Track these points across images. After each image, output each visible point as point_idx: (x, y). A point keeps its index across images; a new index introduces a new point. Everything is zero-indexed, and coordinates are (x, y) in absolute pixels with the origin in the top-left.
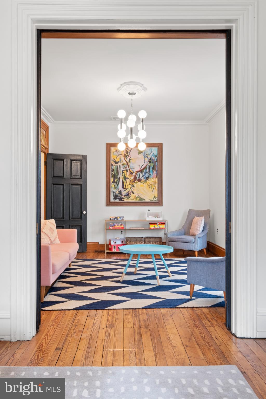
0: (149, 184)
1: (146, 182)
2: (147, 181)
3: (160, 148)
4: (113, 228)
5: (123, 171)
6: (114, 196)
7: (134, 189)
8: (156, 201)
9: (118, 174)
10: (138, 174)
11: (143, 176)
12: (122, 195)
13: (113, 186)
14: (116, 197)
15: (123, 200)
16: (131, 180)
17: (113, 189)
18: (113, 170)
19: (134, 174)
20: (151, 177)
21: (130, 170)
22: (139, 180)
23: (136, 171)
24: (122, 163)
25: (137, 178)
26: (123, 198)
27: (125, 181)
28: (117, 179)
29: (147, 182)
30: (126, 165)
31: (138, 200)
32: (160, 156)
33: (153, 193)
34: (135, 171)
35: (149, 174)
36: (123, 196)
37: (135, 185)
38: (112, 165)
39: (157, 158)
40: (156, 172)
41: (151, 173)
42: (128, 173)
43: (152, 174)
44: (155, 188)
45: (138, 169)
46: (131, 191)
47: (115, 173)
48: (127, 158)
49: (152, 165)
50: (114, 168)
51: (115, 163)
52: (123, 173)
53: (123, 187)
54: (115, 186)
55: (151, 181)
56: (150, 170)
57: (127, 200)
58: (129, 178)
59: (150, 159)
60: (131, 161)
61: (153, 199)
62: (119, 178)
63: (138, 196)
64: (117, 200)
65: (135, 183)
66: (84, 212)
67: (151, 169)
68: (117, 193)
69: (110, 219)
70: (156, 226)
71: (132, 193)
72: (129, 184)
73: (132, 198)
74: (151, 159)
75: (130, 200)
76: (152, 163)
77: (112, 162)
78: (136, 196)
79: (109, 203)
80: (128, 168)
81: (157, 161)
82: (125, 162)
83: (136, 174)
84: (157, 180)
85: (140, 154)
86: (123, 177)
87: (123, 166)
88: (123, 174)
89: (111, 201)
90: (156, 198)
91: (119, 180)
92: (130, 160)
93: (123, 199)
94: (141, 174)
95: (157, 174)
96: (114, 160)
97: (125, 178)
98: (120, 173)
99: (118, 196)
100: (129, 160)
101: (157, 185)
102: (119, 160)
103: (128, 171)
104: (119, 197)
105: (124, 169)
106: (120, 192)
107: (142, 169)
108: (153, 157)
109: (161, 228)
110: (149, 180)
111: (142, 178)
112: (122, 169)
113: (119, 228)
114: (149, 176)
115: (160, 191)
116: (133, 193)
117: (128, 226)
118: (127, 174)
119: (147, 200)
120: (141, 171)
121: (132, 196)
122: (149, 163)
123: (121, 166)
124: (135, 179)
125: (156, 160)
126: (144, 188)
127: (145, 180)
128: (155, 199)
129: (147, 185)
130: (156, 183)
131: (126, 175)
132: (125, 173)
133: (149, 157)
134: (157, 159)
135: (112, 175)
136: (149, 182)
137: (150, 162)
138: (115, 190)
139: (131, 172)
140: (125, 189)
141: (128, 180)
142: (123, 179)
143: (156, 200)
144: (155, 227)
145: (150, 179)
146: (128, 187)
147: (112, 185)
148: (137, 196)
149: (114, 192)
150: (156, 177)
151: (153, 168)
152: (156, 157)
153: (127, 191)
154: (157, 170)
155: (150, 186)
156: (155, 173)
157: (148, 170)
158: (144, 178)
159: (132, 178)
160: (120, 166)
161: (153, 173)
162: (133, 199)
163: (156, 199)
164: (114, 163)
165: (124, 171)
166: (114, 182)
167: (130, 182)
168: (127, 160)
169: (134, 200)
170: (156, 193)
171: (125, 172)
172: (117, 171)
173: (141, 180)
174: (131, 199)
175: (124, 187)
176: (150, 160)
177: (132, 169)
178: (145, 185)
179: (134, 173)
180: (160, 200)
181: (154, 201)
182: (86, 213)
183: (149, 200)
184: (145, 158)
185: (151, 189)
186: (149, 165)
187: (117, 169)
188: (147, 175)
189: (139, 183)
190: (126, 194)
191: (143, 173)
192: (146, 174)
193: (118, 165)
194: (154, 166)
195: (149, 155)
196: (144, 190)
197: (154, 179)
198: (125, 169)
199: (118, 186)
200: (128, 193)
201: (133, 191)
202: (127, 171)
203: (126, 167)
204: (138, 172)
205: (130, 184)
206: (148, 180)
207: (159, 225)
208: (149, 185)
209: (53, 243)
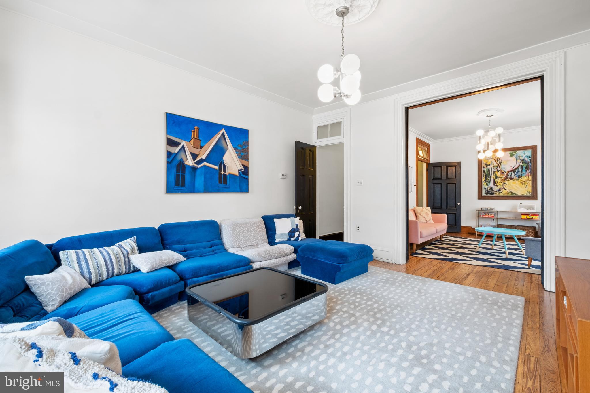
0: (521, 181)
1: (519, 180)
2: (520, 179)
3: (534, 150)
4: (483, 216)
5: (494, 171)
6: (485, 191)
7: (505, 186)
8: (530, 196)
9: (490, 174)
10: (510, 173)
11: (515, 175)
12: (493, 191)
13: (485, 184)
14: (487, 192)
15: (495, 195)
16: (503, 179)
17: (484, 185)
18: (484, 172)
19: (505, 174)
20: (524, 175)
21: (501, 170)
22: (511, 179)
23: (508, 171)
24: (493, 166)
25: (509, 177)
26: (495, 193)
27: (496, 180)
28: (488, 179)
29: (520, 180)
30: (497, 167)
31: (510, 195)
32: (534, 156)
33: (527, 189)
34: (506, 171)
35: (522, 173)
36: (494, 191)
37: (507, 182)
38: (484, 168)
39: (530, 159)
40: (529, 171)
41: (524, 172)
42: (499, 173)
43: (525, 173)
44: (528, 184)
45: (510, 169)
46: (502, 187)
47: (487, 173)
48: (498, 161)
49: (525, 165)
50: (485, 170)
51: (486, 166)
52: (494, 173)
53: (494, 184)
54: (486, 184)
55: (524, 179)
56: (523, 169)
57: (498, 194)
58: (500, 177)
59: (523, 160)
60: (502, 163)
61: (526, 194)
62: (491, 177)
63: (510, 191)
64: (489, 195)
65: (506, 181)
66: (459, 204)
67: (524, 168)
68: (489, 189)
69: (481, 209)
70: (528, 217)
71: (503, 190)
72: (501, 182)
73: (504, 193)
74: (524, 160)
75: (501, 195)
76: (525, 163)
77: (483, 165)
78: (507, 191)
79: (480, 197)
80: (499, 169)
81: (531, 162)
82: (496, 164)
83: (508, 173)
84: (530, 178)
85: (511, 157)
86: (494, 176)
87: (495, 168)
88: (495, 174)
89: (482, 196)
90: (529, 193)
91: (491, 179)
92: (501, 162)
93: (494, 194)
94: (513, 173)
95: (530, 173)
96: (486, 163)
97: (496, 177)
98: (491, 173)
99: (489, 192)
100: (500, 163)
101: (530, 182)
102: (490, 163)
103: (500, 171)
104: (490, 192)
105: (495, 170)
106: (492, 189)
107: (514, 169)
108: (526, 158)
109: (534, 219)
110: (522, 178)
111: (514, 177)
112: (493, 170)
113: (490, 217)
114: (521, 175)
115: (534, 187)
116: (504, 189)
117: (499, 216)
118: (499, 175)
119: (520, 194)
120: (514, 171)
121: (504, 192)
122: (521, 163)
123: (492, 168)
124: (507, 177)
125: (529, 161)
126: (516, 185)
127: (517, 178)
128: (528, 194)
129: (520, 182)
130: (530, 180)
131: (497, 175)
132: (497, 173)
133: (521, 158)
134: (531, 160)
135: (483, 175)
136: (522, 179)
137: (523, 163)
138: (486, 187)
139: (503, 172)
140: (496, 186)
141: (499, 178)
142: (495, 178)
143: (530, 195)
144: (527, 217)
145: (522, 177)
146: (500, 185)
147: (484, 183)
148: (509, 191)
149: (485, 189)
150: (529, 175)
151: (526, 168)
152: (530, 158)
153: (498, 188)
154: (531, 169)
155: (523, 183)
156: (528, 171)
157: (520, 170)
158: (516, 177)
159: (504, 177)
160: (491, 168)
161: (526, 172)
162: (505, 194)
163: (530, 194)
164: (485, 166)
165: (495, 171)
166: (485, 180)
167: (502, 180)
168: (498, 163)
169: (506, 195)
170: (529, 189)
171: (496, 172)
172: (488, 172)
173: (513, 178)
174: (503, 194)
175: (496, 184)
176: (523, 161)
177: (504, 170)
178: (517, 182)
179: (505, 172)
180: (535, 194)
181: (527, 196)
182: (461, 204)
183: (522, 195)
184: (517, 160)
185: (524, 185)
186: (522, 165)
187: (489, 170)
188: (519, 174)
189: (511, 181)
190: (498, 190)
191: (515, 173)
192: (519, 173)
193: (490, 167)
194: (527, 166)
195: (522, 157)
196: (516, 187)
197: (528, 177)
198: (496, 170)
199: (489, 183)
200: (499, 189)
201: (505, 187)
202: (498, 171)
203: (497, 168)
204: (510, 171)
205: (502, 182)
206: (520, 178)
207: (532, 216)
208: (521, 182)
209: (428, 222)
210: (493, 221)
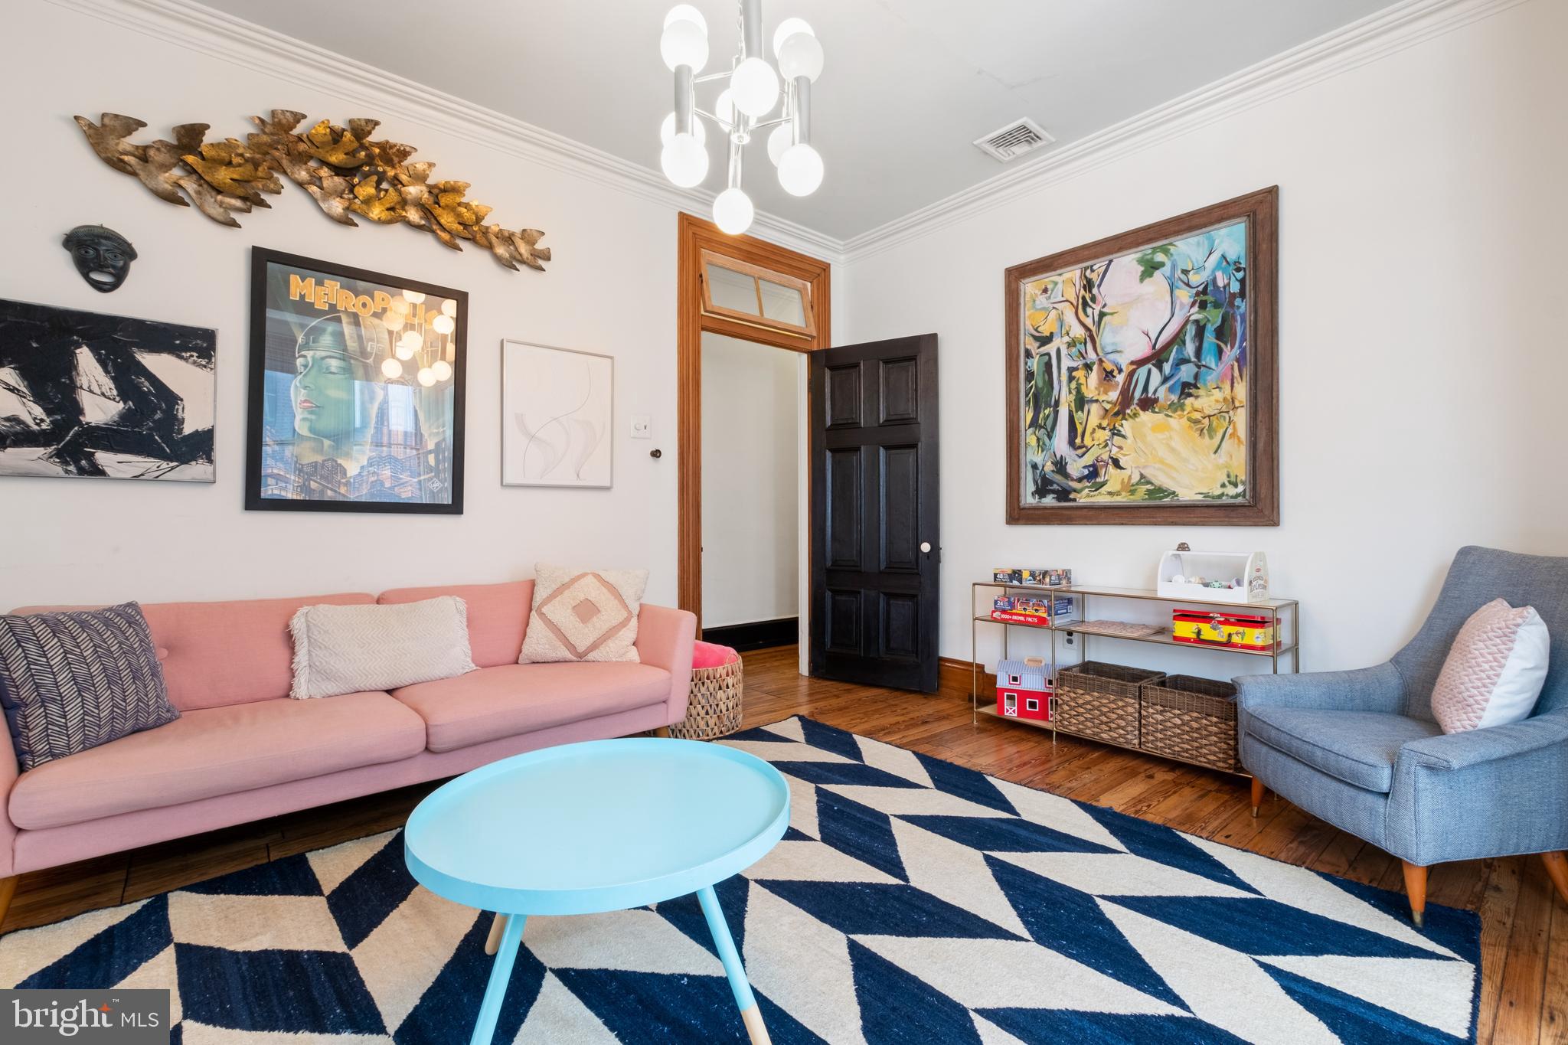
0: (1197, 416)
1: (1182, 407)
2: (1189, 401)
3: (1260, 217)
4: (1004, 616)
5: (1071, 370)
6: (1035, 482)
7: (1120, 448)
8: (1240, 500)
9: (1052, 388)
10: (1142, 372)
11: (1166, 380)
12: (1067, 476)
13: (1032, 440)
14: (1041, 491)
15: (1074, 500)
16: (1109, 407)
17: (1032, 454)
18: (1030, 376)
19: (1120, 379)
20: (1211, 379)
21: (1101, 361)
22: (1148, 404)
23: (1132, 363)
24: (1066, 339)
25: (1137, 394)
26: (1075, 491)
27: (1079, 416)
28: (1047, 412)
29: (1188, 408)
30: (1085, 344)
31: (1139, 497)
32: (1260, 257)
33: (1222, 458)
34: (1124, 361)
35: (1199, 367)
36: (1073, 480)
37: (1127, 427)
38: (1028, 354)
39: (1240, 275)
40: (1236, 351)
41: (1209, 360)
42: (1094, 376)
43: (1213, 366)
44: (1230, 431)
45: (1142, 349)
46: (1105, 457)
47: (1040, 384)
48: (1089, 311)
49: (1214, 317)
50: (1034, 364)
51: (1037, 344)
52: (1071, 379)
53: (1071, 442)
54: (1038, 440)
55: (1207, 401)
56: (1205, 345)
57: (1088, 496)
58: (1097, 401)
59: (1205, 292)
60: (1106, 319)
61: (1218, 491)
62: (1057, 403)
63: (1142, 476)
64: (1049, 501)
65: (1124, 418)
66: (926, 547)
67: (1210, 337)
68: (1049, 467)
70: (1208, 632)
71: (1111, 467)
72: (1100, 427)
73: (1113, 489)
74: (1210, 288)
75: (1101, 498)
76: (1217, 305)
77: (1027, 342)
78: (1130, 477)
79: (1017, 514)
80: (1092, 356)
81: (1242, 294)
82: (1078, 332)
83: (1131, 374)
84: (1242, 391)
85: (1148, 280)
86: (1072, 397)
87: (1074, 350)
88: (1073, 385)
89: (1022, 504)
90: (1236, 485)
91: (1056, 413)
92: (1102, 315)
93: (1072, 496)
94: (1155, 371)
95: (1240, 360)
96: (1036, 330)
97: (1081, 402)
98: (1060, 382)
99: (1051, 483)
100: (1096, 318)
101: (1241, 418)
102: (1055, 329)
103: (1095, 368)
104: (1055, 487)
105: (1074, 364)
106: (1060, 466)
107: (1158, 346)
108: (1219, 275)
109: (1235, 646)
110: (1197, 397)
111: (1162, 393)
112: (1066, 363)
113: (1030, 619)
114: (1196, 376)
115: (1261, 445)
116: (1116, 463)
118: (1091, 384)
119: (1188, 494)
120: (1157, 357)
121: (1113, 479)
122: (1196, 309)
123: (1064, 352)
124: (1126, 398)
125: (1235, 287)
126: (1171, 437)
127: (1174, 398)
128: (1231, 491)
129: (1189, 419)
130: (1237, 404)
131: (1083, 389)
132: (1082, 380)
133: (1195, 279)
134: (1242, 282)
135: (1027, 395)
136: (1198, 403)
137: (1203, 306)
138: (1038, 459)
139: (1109, 367)
140: (1080, 452)
141: (1094, 407)
142: (1073, 405)
143: (1237, 496)
144: (1199, 633)
145: (1201, 392)
146: (1096, 439)
147: (1030, 438)
148: (1136, 478)
149: (1035, 467)
150: (1236, 373)
151: (1221, 333)
152: (1238, 270)
153: (1088, 459)
154: (1243, 339)
155: (1204, 426)
156: (1231, 353)
157: (1190, 349)
158: (1171, 390)
159: (1114, 395)
160: (1058, 351)
161: (1220, 358)
162: (1118, 494)
163: (1240, 489)
164: (1033, 346)
165: (1076, 369)
166: (1034, 423)
167: (1103, 418)
168: (1089, 322)
169: (1123, 499)
170: (1236, 457)
171: (1080, 374)
172: (1046, 377)
173: (1156, 400)
174: (1110, 493)
175: (1078, 441)
176: (1205, 297)
177: (1111, 357)
178: (1177, 423)
179: (1120, 371)
180: (1263, 491)
181: (1225, 500)
182: (936, 549)
183: (1200, 497)
184: (1177, 292)
185: (1211, 437)
186: (1197, 322)
187: (1048, 366)
188: (1186, 373)
189: (1146, 417)
190: (1086, 472)
191: (1167, 367)
192: (1183, 367)
193: (1051, 348)
194: (1224, 320)
195: (1198, 270)
196: (1173, 450)
197: (1227, 386)
198: (1079, 363)
199: (1050, 438)
200: (1093, 465)
201: (1119, 456)
202: (1088, 367)
203: (1083, 352)
204: (1140, 363)
205: (1104, 424)
206: (1190, 395)
207: (1227, 629)
208: (1196, 422)
209: (590, 657)
210: (1070, 641)
